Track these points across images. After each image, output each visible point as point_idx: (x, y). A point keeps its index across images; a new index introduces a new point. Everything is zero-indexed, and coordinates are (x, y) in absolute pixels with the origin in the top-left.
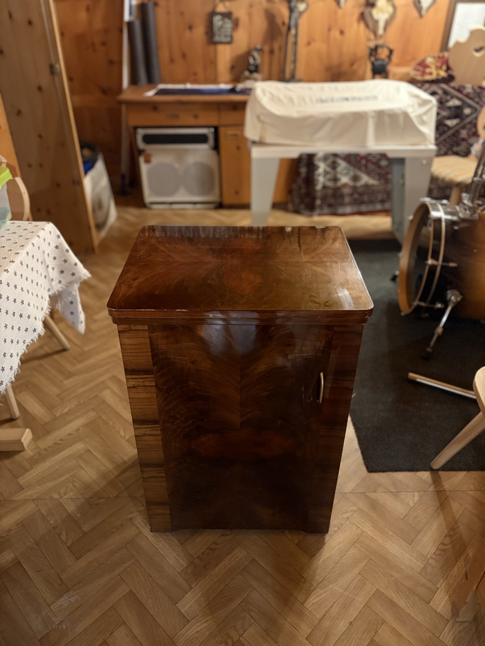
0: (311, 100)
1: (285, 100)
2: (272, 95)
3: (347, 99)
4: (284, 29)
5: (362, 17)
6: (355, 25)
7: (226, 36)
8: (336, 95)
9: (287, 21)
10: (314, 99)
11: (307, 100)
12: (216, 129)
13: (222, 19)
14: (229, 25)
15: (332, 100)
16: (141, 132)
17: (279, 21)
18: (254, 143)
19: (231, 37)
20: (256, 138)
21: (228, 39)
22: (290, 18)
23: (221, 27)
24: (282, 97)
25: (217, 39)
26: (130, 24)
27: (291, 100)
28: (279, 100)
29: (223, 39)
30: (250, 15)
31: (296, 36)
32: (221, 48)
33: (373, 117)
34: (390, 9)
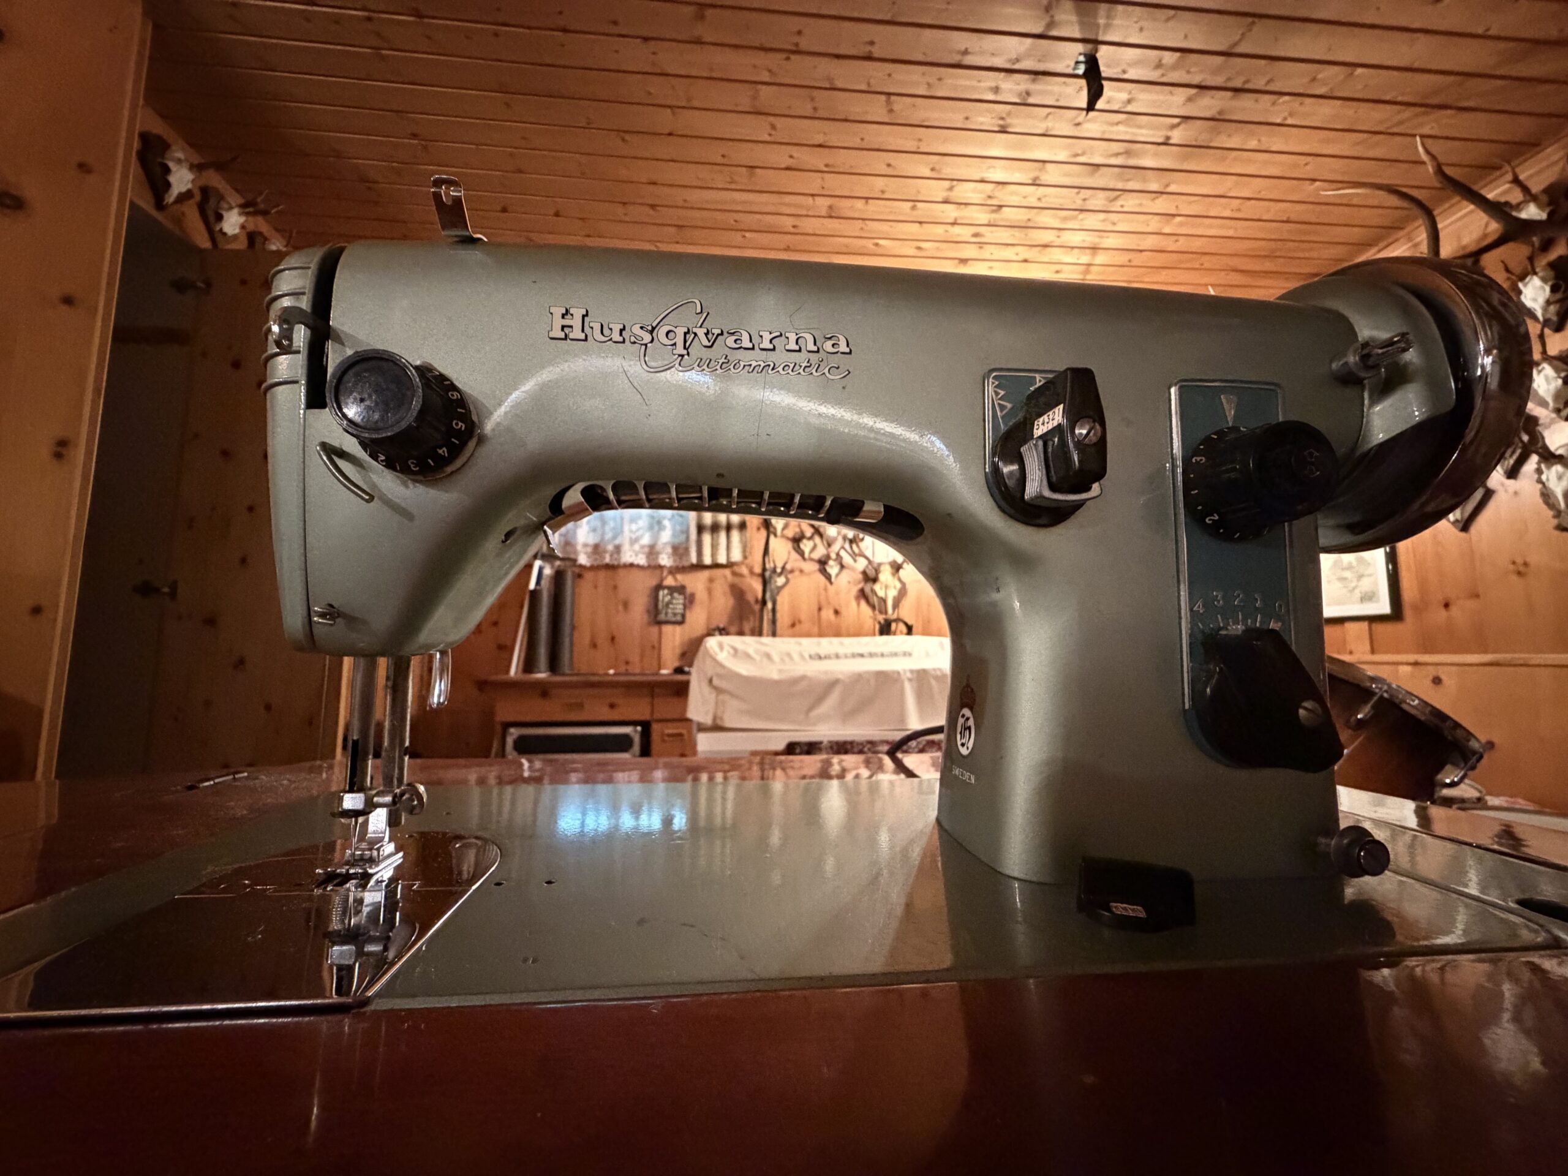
0: (802, 657)
1: (757, 657)
2: (736, 650)
3: (862, 655)
4: (757, 607)
5: (862, 595)
6: (854, 604)
7: (675, 614)
8: (841, 651)
9: (760, 595)
10: (806, 656)
11: (796, 657)
12: (646, 726)
13: (671, 594)
14: (679, 600)
15: (837, 656)
16: (514, 733)
17: (750, 598)
18: (702, 728)
19: (683, 616)
20: (708, 720)
21: (679, 618)
22: (764, 592)
23: (667, 605)
24: (751, 651)
25: (662, 617)
26: (535, 595)
27: (768, 656)
28: (748, 656)
29: (670, 617)
30: (710, 591)
31: (774, 610)
32: (667, 629)
33: (910, 680)
34: (899, 585)
